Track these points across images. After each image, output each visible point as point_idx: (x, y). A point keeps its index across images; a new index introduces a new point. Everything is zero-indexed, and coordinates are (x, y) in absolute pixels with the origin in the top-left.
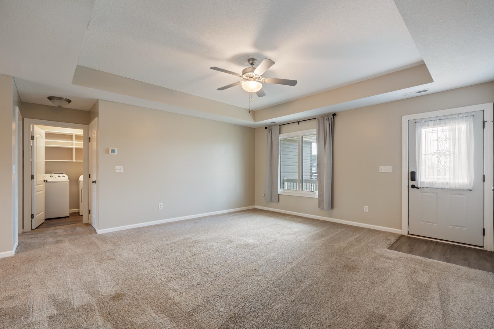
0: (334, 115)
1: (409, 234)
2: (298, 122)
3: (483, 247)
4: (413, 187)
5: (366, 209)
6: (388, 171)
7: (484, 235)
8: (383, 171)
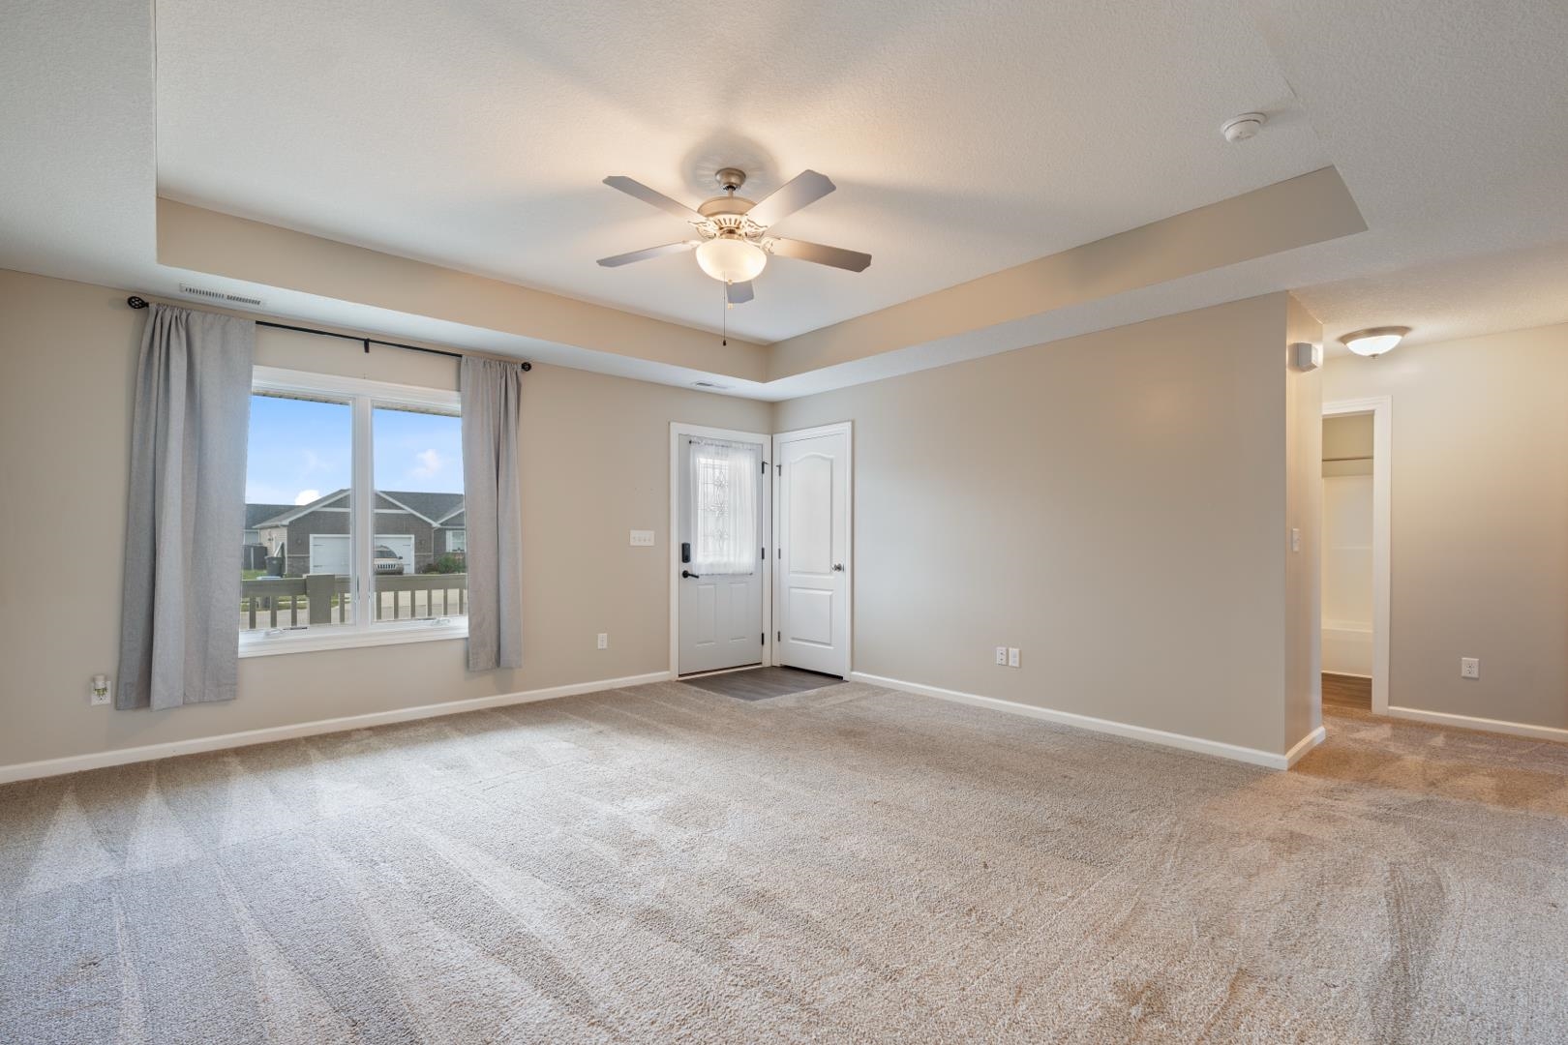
0: (527, 367)
1: (680, 676)
2: (367, 342)
3: (761, 663)
4: (686, 574)
5: (602, 641)
6: (647, 544)
7: (763, 643)
8: (637, 543)
